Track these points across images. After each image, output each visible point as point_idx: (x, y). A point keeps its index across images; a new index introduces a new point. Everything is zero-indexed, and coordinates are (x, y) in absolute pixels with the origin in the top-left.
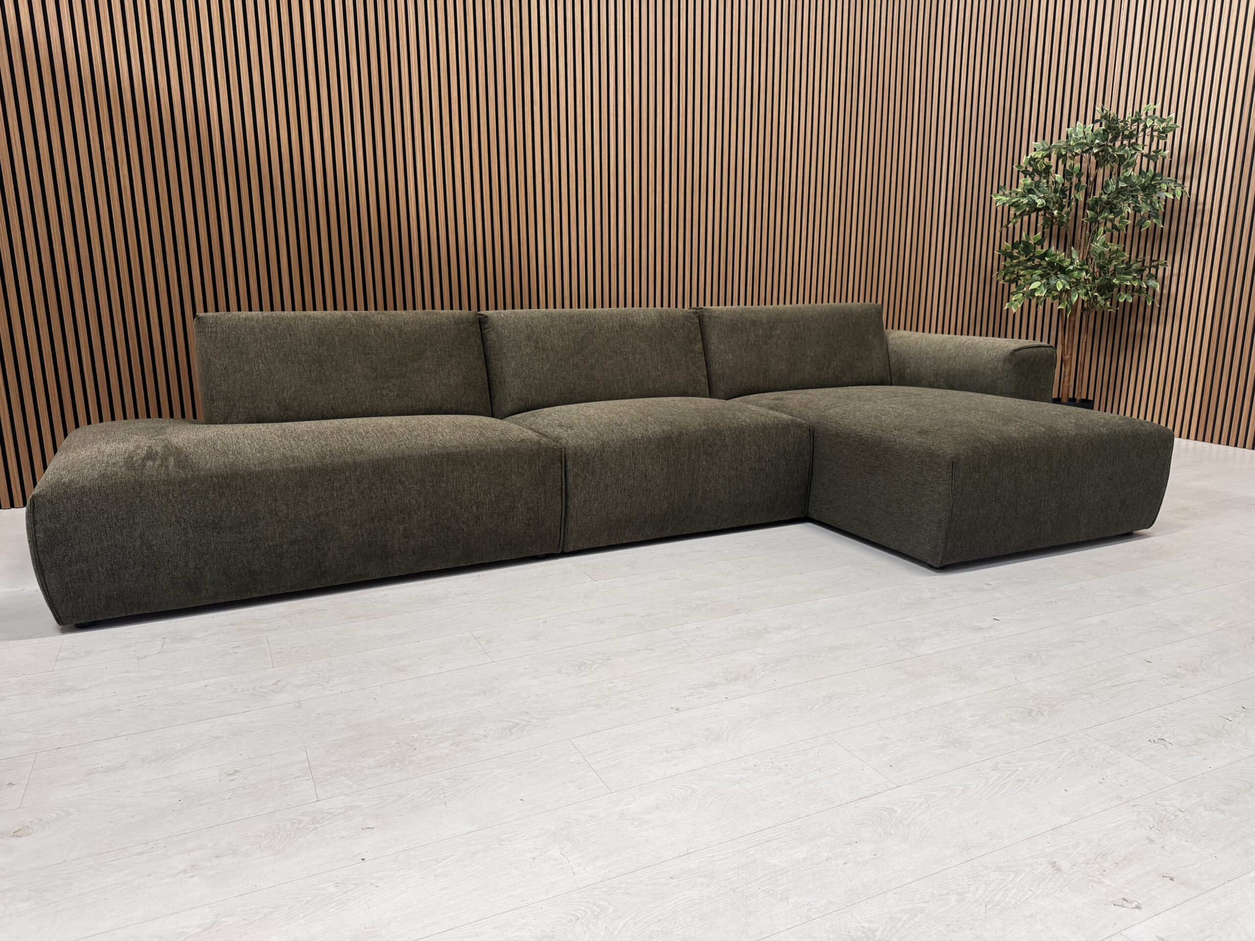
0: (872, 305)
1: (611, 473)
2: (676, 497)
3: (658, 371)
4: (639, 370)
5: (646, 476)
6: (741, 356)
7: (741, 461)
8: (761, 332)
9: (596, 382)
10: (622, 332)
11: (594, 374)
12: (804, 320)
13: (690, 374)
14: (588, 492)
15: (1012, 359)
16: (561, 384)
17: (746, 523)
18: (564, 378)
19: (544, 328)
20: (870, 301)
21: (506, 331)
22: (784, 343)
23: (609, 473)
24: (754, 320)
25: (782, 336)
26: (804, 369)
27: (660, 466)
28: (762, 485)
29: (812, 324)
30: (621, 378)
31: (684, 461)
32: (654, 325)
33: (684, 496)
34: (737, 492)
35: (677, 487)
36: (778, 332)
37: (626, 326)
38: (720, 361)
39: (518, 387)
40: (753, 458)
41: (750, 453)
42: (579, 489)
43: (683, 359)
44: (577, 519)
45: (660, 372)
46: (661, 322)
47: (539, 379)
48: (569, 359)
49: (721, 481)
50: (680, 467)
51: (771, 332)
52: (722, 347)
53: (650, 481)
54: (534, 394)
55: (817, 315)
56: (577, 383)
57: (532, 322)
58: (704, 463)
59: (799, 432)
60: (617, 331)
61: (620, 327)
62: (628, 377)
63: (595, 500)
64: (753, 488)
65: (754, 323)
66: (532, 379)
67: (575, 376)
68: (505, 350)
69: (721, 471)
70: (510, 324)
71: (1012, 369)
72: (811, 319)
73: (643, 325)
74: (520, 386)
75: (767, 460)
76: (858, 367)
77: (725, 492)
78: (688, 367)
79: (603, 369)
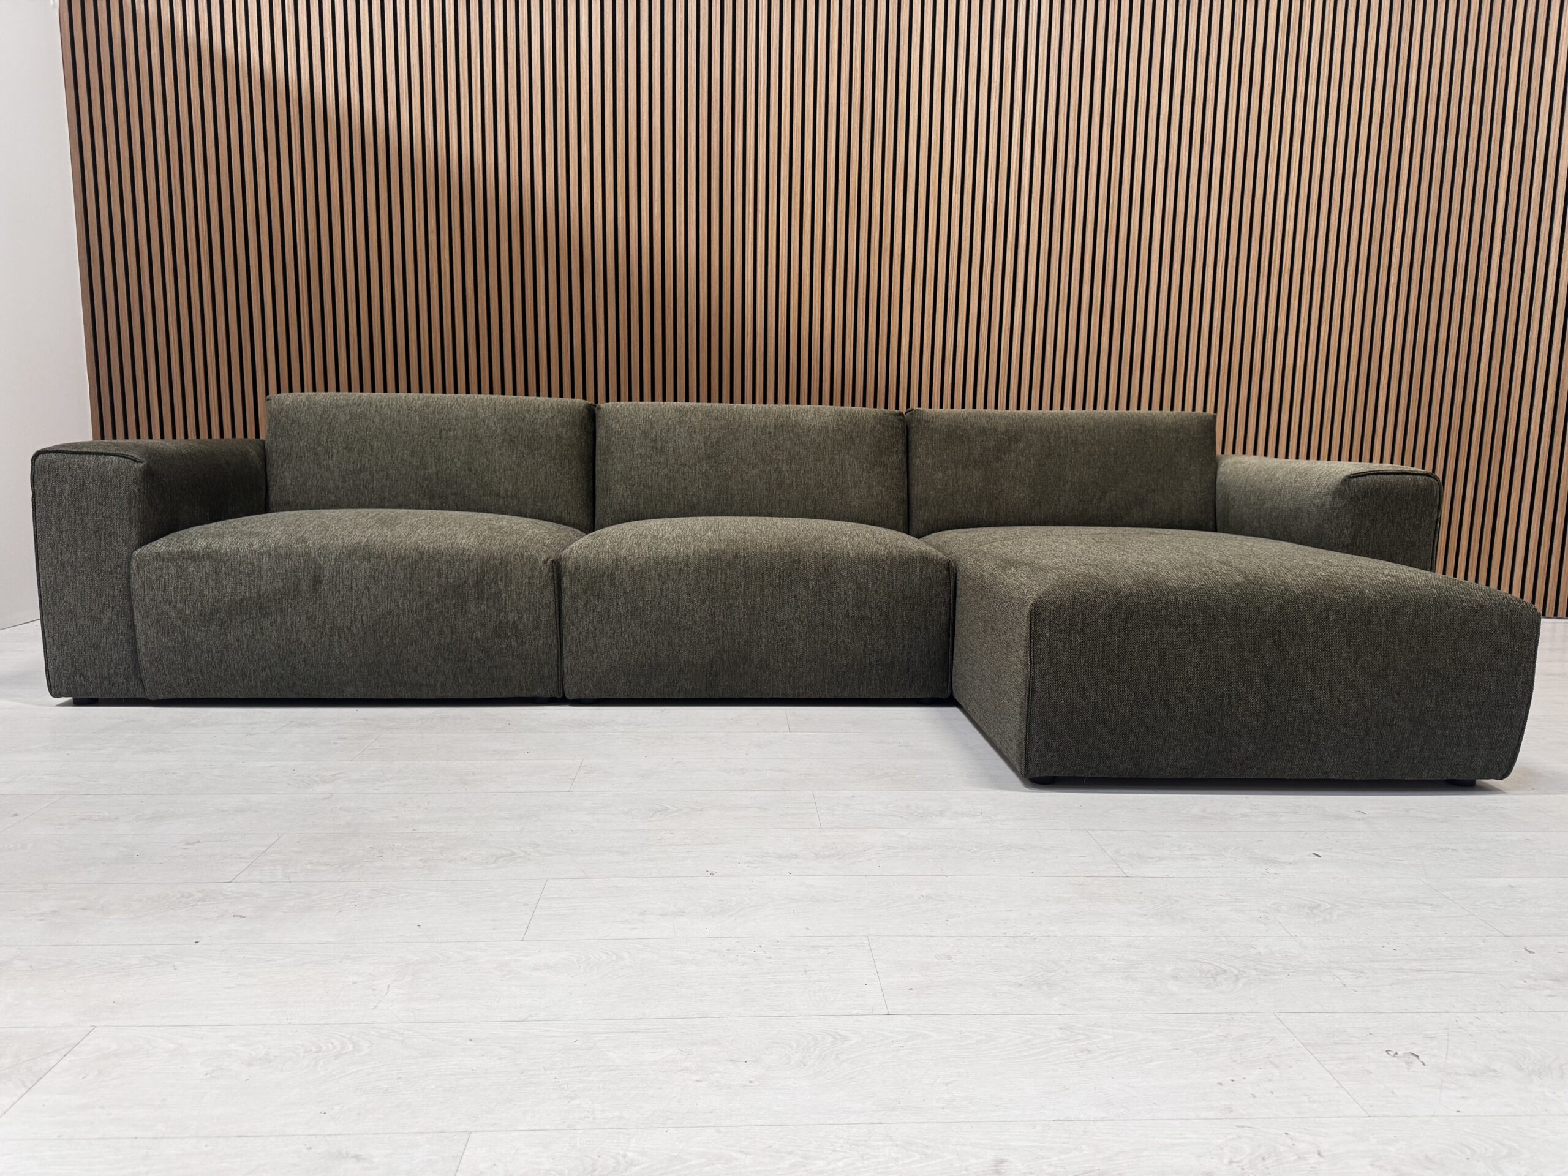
0: (1196, 415)
1: (626, 598)
2: (726, 643)
3: (823, 488)
4: (794, 484)
5: (678, 608)
6: (956, 476)
7: (830, 603)
8: (992, 443)
9: (729, 497)
10: (777, 434)
11: (728, 486)
12: (1068, 430)
13: (873, 495)
14: (593, 621)
15: (1345, 490)
16: (680, 496)
17: (847, 695)
18: (686, 488)
19: (668, 423)
20: (1194, 409)
21: (618, 426)
22: (1030, 462)
23: (623, 598)
24: (983, 428)
25: (1027, 451)
26: (1058, 499)
27: (700, 597)
28: (866, 641)
29: (1080, 437)
30: (767, 494)
31: (738, 594)
32: (826, 427)
33: (739, 643)
34: (824, 646)
35: (727, 629)
36: (1021, 446)
37: (783, 426)
38: (924, 481)
39: (623, 496)
40: (849, 600)
41: (845, 593)
42: (580, 615)
43: (865, 474)
44: (577, 655)
45: (825, 489)
46: (838, 424)
47: (652, 487)
48: (695, 464)
49: (798, 627)
50: (731, 601)
51: (1010, 444)
52: (930, 461)
53: (685, 615)
54: (642, 506)
55: (1092, 424)
56: (703, 495)
57: (654, 416)
58: (770, 599)
59: (930, 570)
60: (770, 433)
61: (775, 427)
62: (778, 493)
63: (602, 632)
64: (850, 643)
65: (983, 431)
66: (642, 487)
67: (701, 487)
68: (613, 449)
69: (797, 615)
70: (625, 417)
71: (1345, 506)
72: (1081, 430)
73: (809, 427)
74: (625, 494)
75: (873, 606)
76: (1154, 504)
77: (806, 645)
78: (870, 487)
79: (742, 480)
